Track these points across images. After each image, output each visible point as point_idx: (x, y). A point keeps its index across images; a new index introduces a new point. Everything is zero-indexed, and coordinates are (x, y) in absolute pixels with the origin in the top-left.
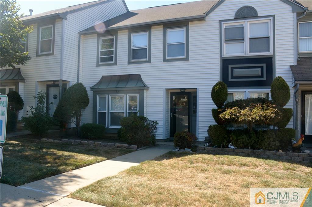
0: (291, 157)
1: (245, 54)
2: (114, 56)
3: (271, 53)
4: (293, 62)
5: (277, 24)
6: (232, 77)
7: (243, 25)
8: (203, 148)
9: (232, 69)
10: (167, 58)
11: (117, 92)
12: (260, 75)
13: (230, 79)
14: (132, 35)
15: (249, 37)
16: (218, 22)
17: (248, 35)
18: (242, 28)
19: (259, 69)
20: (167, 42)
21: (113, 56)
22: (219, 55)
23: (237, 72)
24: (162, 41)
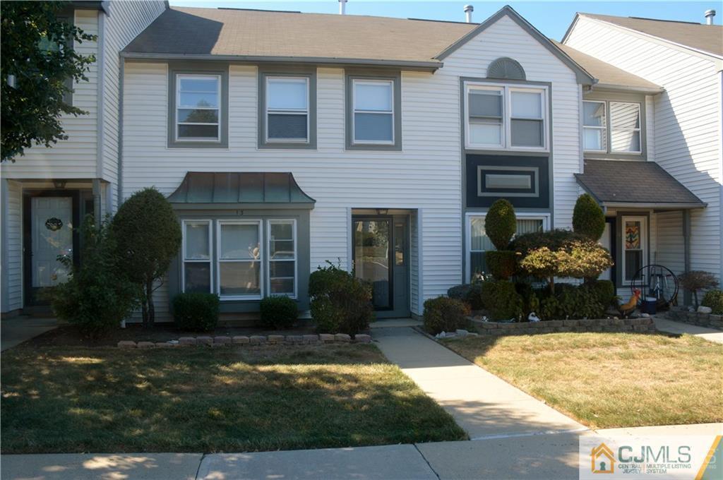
0: (633, 326)
1: (505, 147)
2: (219, 124)
3: (546, 149)
4: (577, 167)
5: (554, 100)
6: (484, 189)
7: (499, 92)
8: (495, 326)
9: (484, 173)
10: (355, 142)
11: (240, 213)
12: (530, 187)
13: (480, 194)
14: (268, 80)
15: (510, 116)
16: (458, 79)
17: (509, 113)
18: (499, 99)
19: (529, 177)
20: (354, 107)
21: (217, 126)
22: (459, 145)
23: (492, 180)
24: (341, 103)
